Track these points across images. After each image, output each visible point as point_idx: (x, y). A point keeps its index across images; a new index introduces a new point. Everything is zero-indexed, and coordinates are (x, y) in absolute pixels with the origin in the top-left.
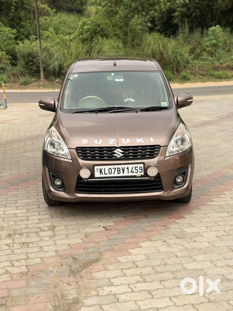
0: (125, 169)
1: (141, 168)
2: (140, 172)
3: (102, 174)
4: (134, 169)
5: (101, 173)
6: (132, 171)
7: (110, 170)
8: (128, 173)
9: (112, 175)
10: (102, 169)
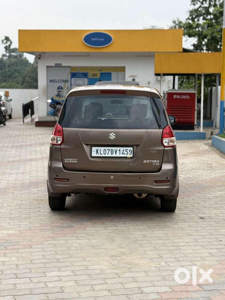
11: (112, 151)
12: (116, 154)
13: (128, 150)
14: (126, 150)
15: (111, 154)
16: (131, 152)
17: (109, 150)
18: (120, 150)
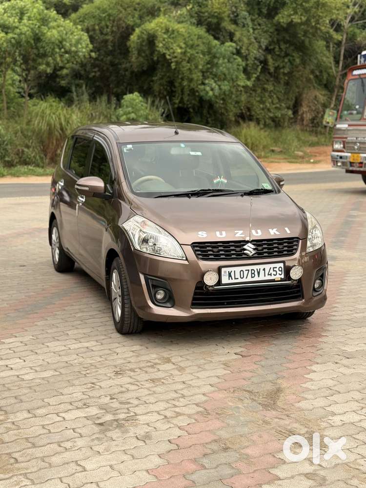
0: (261, 270)
1: (280, 269)
2: (279, 274)
3: (232, 279)
4: (272, 271)
5: (230, 278)
6: (270, 273)
7: (242, 272)
8: (265, 276)
9: (244, 280)
10: (231, 271)
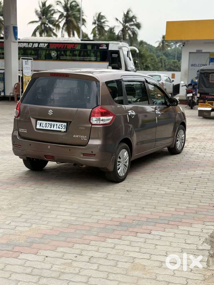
11: (51, 125)
12: (53, 128)
13: (63, 125)
14: (61, 125)
15: (50, 128)
16: (65, 127)
17: (49, 124)
18: (57, 125)
